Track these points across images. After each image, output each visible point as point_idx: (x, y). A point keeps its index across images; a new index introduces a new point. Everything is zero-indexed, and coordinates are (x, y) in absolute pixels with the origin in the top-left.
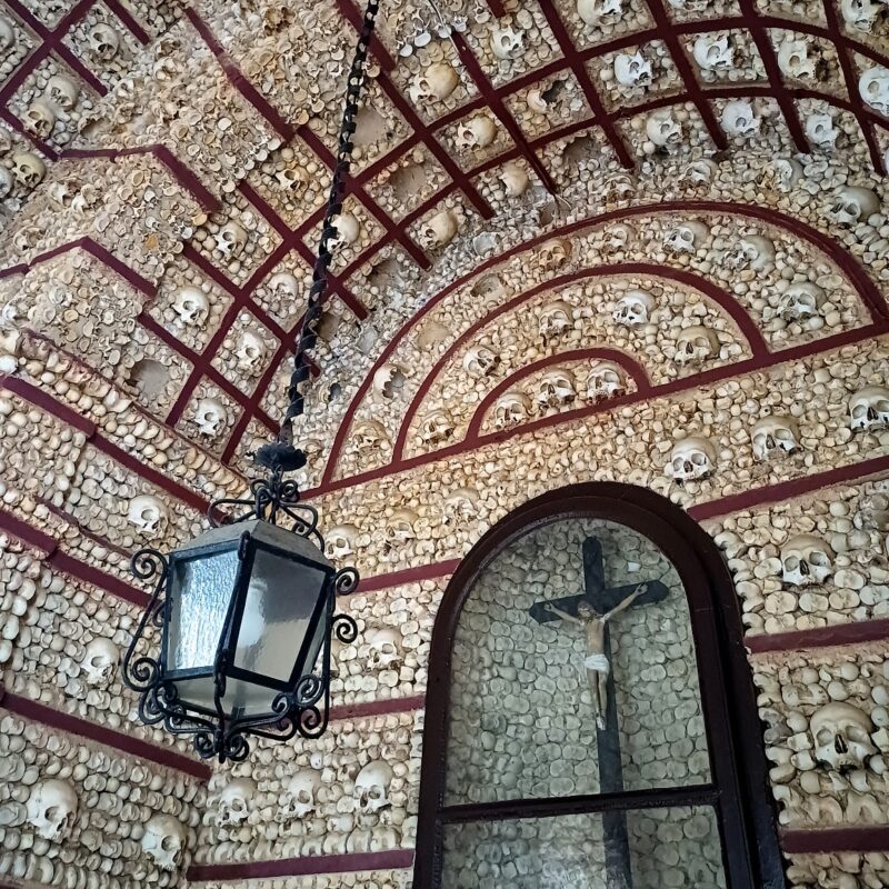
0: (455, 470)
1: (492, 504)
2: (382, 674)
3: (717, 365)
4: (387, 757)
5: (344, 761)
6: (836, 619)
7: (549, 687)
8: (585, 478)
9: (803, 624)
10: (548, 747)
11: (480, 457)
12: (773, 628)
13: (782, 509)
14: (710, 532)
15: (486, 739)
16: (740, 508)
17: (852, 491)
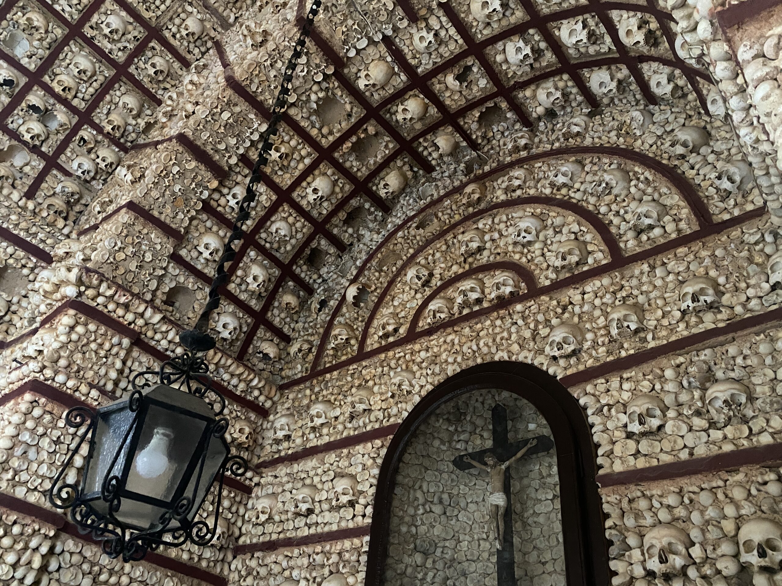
0: (400, 358)
1: (423, 382)
2: (342, 510)
3: (586, 268)
4: (344, 571)
5: (314, 574)
6: (666, 458)
7: (469, 519)
8: (488, 359)
9: (641, 463)
10: (466, 564)
11: (417, 347)
12: (618, 467)
13: (629, 375)
14: (575, 396)
15: (418, 558)
16: (597, 377)
17: (681, 359)
